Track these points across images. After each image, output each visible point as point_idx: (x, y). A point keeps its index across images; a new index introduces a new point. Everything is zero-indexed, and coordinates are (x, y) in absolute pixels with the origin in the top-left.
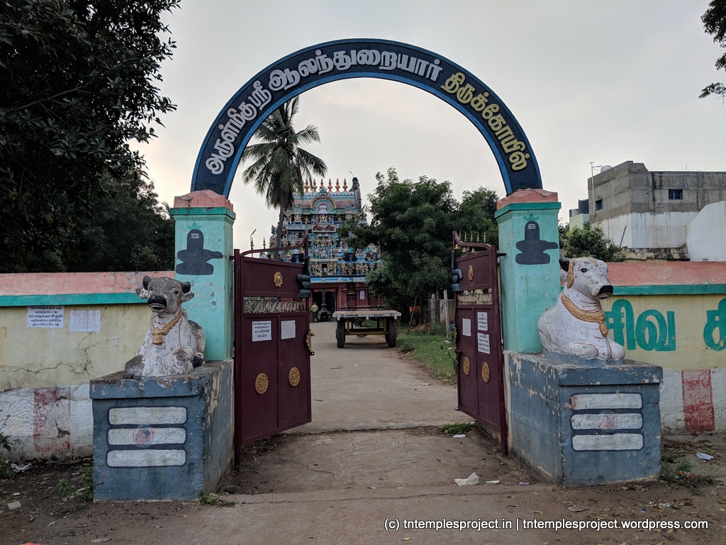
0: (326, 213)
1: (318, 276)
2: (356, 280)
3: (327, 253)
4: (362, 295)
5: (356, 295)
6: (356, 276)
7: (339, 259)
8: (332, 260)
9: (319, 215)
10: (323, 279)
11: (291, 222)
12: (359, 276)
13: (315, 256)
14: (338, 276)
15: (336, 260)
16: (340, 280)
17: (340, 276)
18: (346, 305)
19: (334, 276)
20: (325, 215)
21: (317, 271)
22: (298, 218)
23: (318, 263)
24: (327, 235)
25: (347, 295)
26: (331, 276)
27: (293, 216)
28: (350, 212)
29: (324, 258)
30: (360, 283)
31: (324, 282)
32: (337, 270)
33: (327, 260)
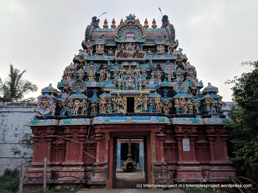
0: (134, 41)
1: (121, 115)
2: (177, 121)
3: (134, 82)
4: (186, 145)
5: (176, 145)
6: (177, 116)
7: (152, 92)
8: (141, 91)
9: (125, 43)
10: (128, 117)
11: (91, 54)
12: (181, 116)
13: (117, 86)
14: (150, 115)
15: (147, 91)
16: (154, 120)
17: (154, 115)
18: (163, 160)
19: (145, 115)
20: (132, 44)
21: (120, 106)
22: (100, 49)
23: (122, 95)
24: (134, 64)
25: (165, 144)
26: (140, 115)
27: (94, 47)
28: (163, 43)
29: (130, 88)
30: (184, 126)
31: (129, 122)
32: (149, 105)
33: (134, 91)
